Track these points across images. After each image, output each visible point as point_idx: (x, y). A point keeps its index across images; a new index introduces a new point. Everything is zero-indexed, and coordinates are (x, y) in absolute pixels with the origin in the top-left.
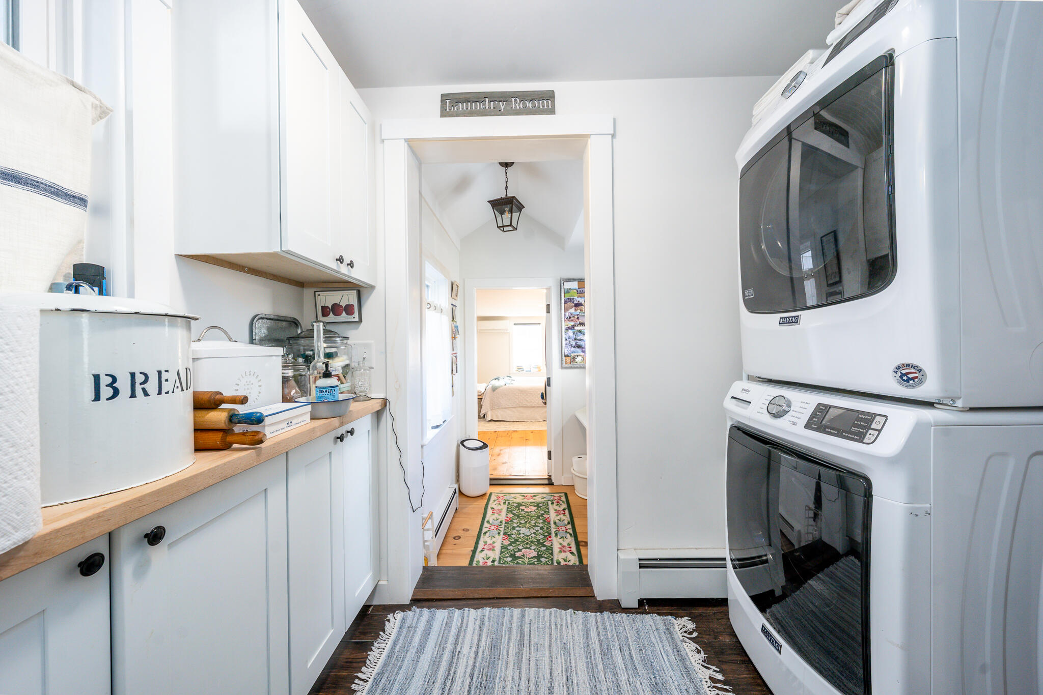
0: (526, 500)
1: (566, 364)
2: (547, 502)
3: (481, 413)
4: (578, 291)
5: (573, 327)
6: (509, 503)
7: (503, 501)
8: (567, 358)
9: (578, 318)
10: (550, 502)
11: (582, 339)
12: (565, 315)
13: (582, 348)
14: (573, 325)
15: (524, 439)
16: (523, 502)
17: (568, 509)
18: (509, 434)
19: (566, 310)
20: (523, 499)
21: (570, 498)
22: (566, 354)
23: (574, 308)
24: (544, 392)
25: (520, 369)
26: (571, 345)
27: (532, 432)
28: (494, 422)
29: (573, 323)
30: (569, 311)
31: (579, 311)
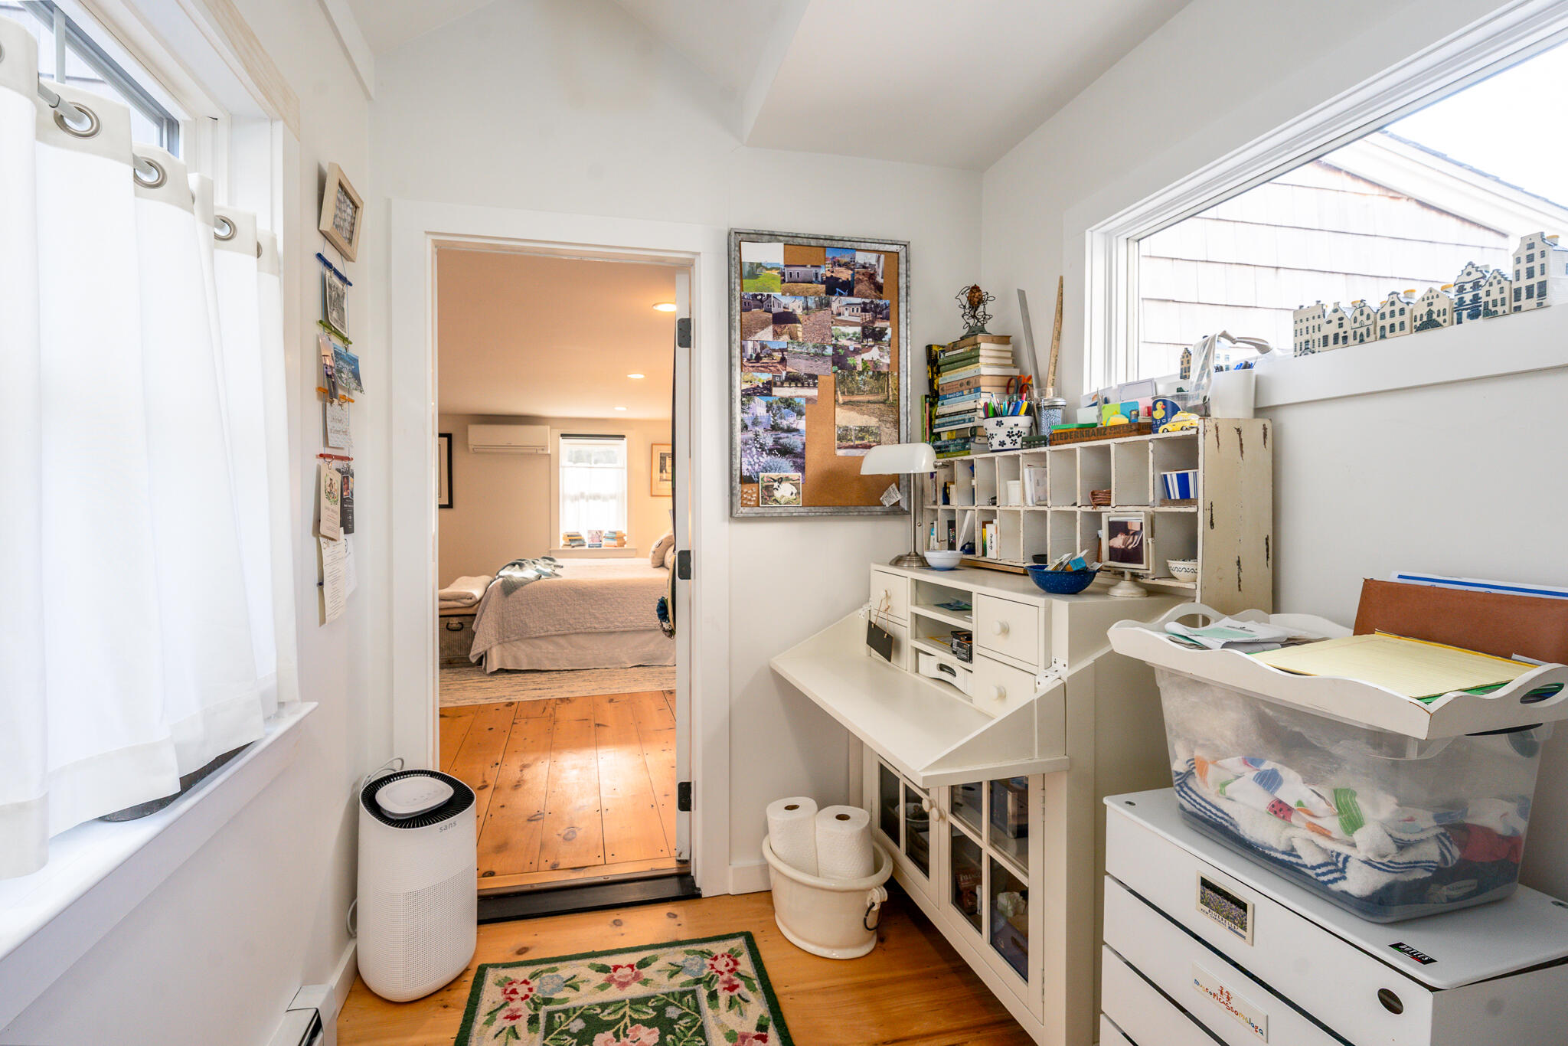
0: (613, 994)
1: (743, 505)
2: (693, 993)
3: (472, 653)
4: (783, 274)
5: (767, 389)
6: (550, 1016)
7: (526, 1012)
8: (747, 488)
9: (783, 360)
10: (703, 993)
11: (794, 426)
12: (743, 349)
13: (796, 455)
14: (769, 382)
15: (593, 724)
16: (604, 1006)
17: (777, 1026)
18: (549, 710)
19: (746, 332)
20: (602, 987)
21: (766, 955)
22: (746, 473)
23: (771, 328)
24: (668, 597)
25: (574, 540)
26: (762, 447)
27: (611, 701)
28: (506, 676)
29: (766, 377)
30: (756, 337)
31: (786, 338)
